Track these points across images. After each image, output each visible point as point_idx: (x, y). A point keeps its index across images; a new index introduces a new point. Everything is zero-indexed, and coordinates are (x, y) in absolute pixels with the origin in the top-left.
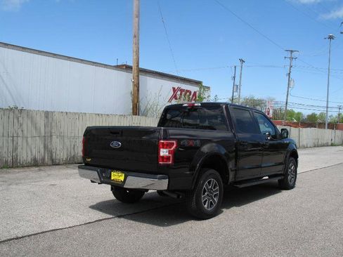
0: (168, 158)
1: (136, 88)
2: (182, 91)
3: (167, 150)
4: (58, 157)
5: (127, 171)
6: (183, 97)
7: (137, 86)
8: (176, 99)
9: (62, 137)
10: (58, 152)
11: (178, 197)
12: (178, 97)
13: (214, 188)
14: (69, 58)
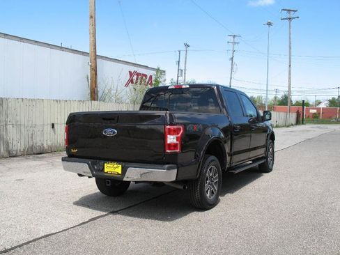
0: (175, 146)
1: (94, 72)
2: (138, 74)
3: (175, 136)
4: (15, 148)
5: (126, 162)
6: (139, 81)
7: (94, 70)
8: (132, 83)
9: (18, 125)
10: (15, 143)
11: (184, 188)
12: (135, 81)
13: (215, 175)
14: (21, 39)
